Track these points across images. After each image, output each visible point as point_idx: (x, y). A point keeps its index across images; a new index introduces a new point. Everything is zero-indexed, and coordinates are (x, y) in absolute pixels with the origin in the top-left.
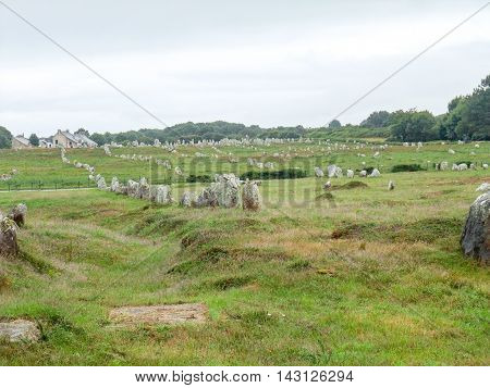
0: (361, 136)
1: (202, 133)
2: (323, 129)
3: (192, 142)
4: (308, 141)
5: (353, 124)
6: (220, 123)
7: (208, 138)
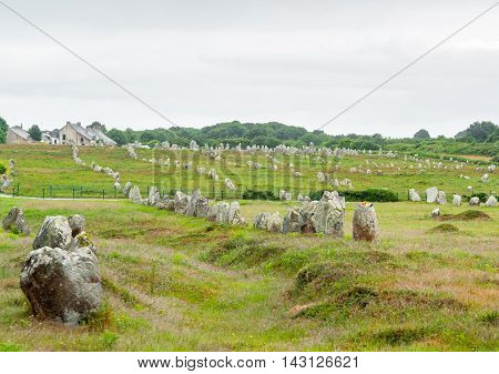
0: (459, 152)
1: (251, 136)
2: (408, 140)
3: (239, 148)
4: (390, 153)
5: (447, 136)
6: (274, 125)
7: (260, 144)
